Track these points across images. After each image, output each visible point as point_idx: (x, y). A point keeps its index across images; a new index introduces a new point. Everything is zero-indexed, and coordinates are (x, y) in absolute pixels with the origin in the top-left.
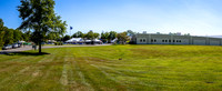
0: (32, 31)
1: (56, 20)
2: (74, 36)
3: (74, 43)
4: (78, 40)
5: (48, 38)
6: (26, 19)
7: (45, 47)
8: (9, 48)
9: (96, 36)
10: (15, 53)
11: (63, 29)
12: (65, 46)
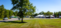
3: (40, 17)
4: (42, 16)
5: (26, 15)
6: (15, 5)
8: (7, 19)
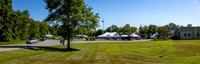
0: (61, 24)
1: (87, 12)
2: (108, 30)
3: (107, 38)
4: (112, 34)
5: (78, 32)
6: (54, 11)
7: (75, 43)
8: (36, 43)
9: (133, 30)
10: (41, 48)
11: (95, 23)
12: (97, 41)
